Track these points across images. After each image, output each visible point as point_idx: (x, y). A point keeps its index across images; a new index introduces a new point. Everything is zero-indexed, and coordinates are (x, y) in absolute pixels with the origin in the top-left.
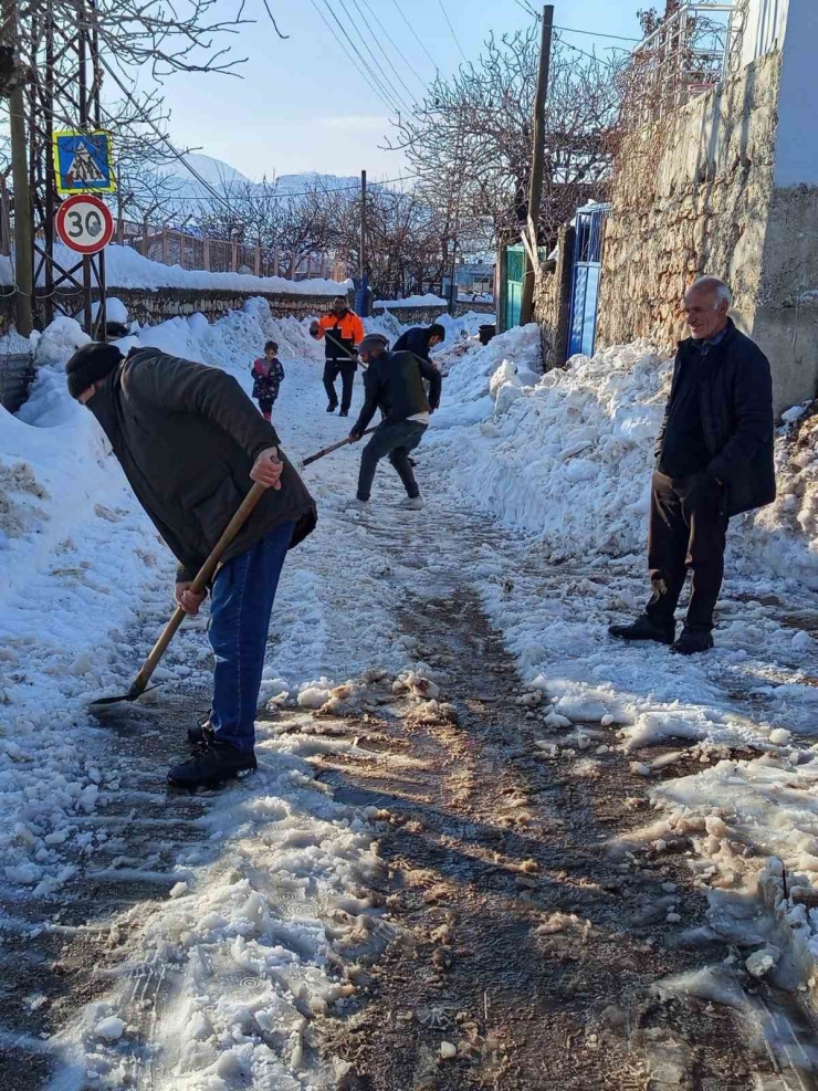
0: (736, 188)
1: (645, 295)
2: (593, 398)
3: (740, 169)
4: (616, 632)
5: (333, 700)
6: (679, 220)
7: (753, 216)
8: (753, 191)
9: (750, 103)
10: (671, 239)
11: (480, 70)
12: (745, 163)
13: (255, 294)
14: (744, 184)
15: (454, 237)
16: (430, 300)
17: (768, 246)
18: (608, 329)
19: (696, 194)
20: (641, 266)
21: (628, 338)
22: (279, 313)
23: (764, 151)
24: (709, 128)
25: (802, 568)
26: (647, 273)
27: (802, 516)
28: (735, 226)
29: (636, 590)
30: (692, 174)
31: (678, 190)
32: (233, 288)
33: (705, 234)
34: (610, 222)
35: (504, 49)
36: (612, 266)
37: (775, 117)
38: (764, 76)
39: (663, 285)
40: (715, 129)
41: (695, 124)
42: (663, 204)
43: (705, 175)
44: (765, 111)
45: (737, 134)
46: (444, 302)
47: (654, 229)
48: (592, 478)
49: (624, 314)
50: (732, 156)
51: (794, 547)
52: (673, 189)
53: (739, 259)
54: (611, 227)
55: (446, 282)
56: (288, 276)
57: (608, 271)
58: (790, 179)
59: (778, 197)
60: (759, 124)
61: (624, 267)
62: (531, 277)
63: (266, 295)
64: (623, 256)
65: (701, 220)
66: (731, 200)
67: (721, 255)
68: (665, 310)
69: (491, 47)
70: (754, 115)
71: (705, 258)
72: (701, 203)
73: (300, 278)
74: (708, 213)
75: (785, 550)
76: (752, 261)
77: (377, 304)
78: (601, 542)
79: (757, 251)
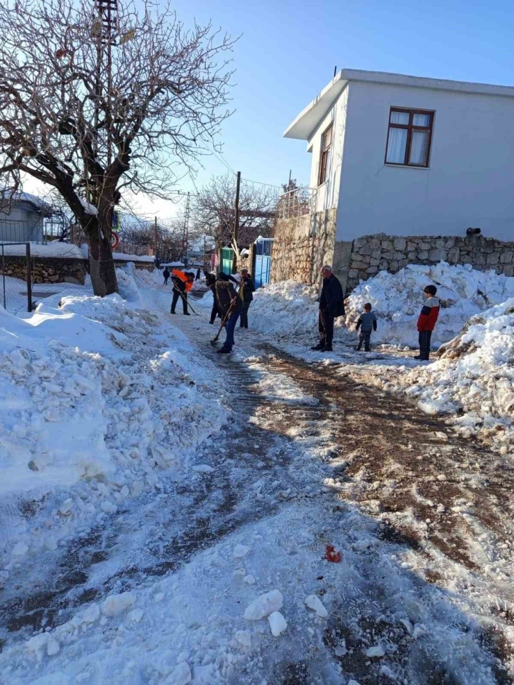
0: (323, 241)
1: (290, 267)
2: (280, 295)
3: (324, 235)
4: (313, 349)
5: (258, 360)
6: (303, 247)
7: (330, 248)
8: (329, 242)
9: (327, 220)
10: (300, 252)
11: (210, 188)
12: (327, 235)
13: (130, 261)
14: (326, 239)
15: (186, 241)
16: (179, 263)
17: (334, 256)
18: (275, 276)
19: (309, 240)
20: (289, 258)
21: (284, 279)
22: (137, 267)
23: (333, 232)
24: (313, 223)
25: (347, 335)
26: (291, 260)
27: (346, 322)
28: (324, 250)
29: (315, 338)
30: (307, 235)
31: (301, 239)
32: (123, 259)
33: (313, 252)
34: (274, 245)
35: (217, 181)
36: (276, 258)
37: (335, 224)
38: (331, 214)
39: (298, 264)
40: (315, 224)
41: (308, 221)
42: (296, 242)
43: (312, 235)
44: (332, 223)
45: (323, 227)
46: (183, 265)
47: (293, 248)
48: (287, 316)
49: (282, 272)
50: (322, 232)
51: (345, 330)
52: (300, 238)
53: (325, 259)
54: (275, 246)
55: (184, 257)
56: (136, 254)
57: (274, 259)
58: (339, 240)
59: (337, 244)
60: (330, 225)
61: (281, 258)
62: (235, 258)
63: (134, 262)
64: (280, 255)
65: (311, 248)
66: (322, 243)
67: (319, 257)
68: (299, 271)
69: (213, 180)
70: (328, 224)
71: (313, 258)
72: (311, 243)
73: (141, 255)
74: (314, 246)
75: (342, 331)
76: (330, 260)
77: (161, 265)
78: (294, 332)
79: (331, 257)
